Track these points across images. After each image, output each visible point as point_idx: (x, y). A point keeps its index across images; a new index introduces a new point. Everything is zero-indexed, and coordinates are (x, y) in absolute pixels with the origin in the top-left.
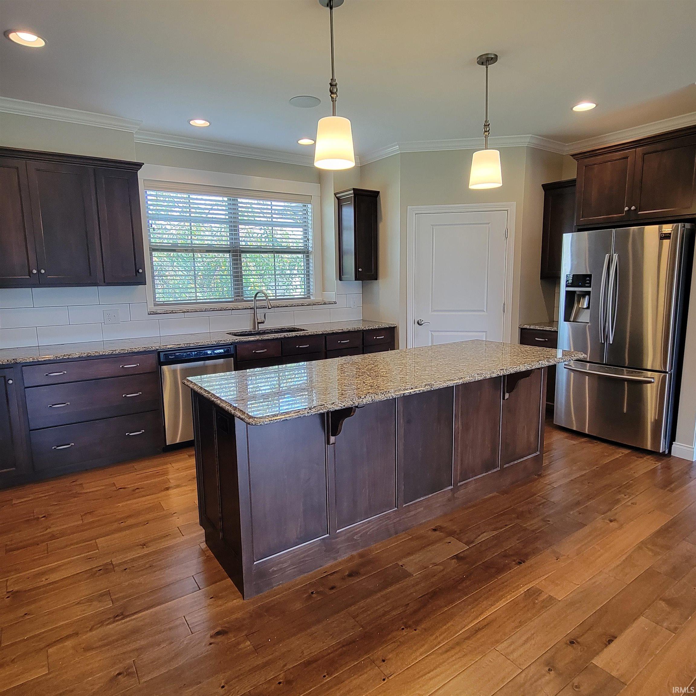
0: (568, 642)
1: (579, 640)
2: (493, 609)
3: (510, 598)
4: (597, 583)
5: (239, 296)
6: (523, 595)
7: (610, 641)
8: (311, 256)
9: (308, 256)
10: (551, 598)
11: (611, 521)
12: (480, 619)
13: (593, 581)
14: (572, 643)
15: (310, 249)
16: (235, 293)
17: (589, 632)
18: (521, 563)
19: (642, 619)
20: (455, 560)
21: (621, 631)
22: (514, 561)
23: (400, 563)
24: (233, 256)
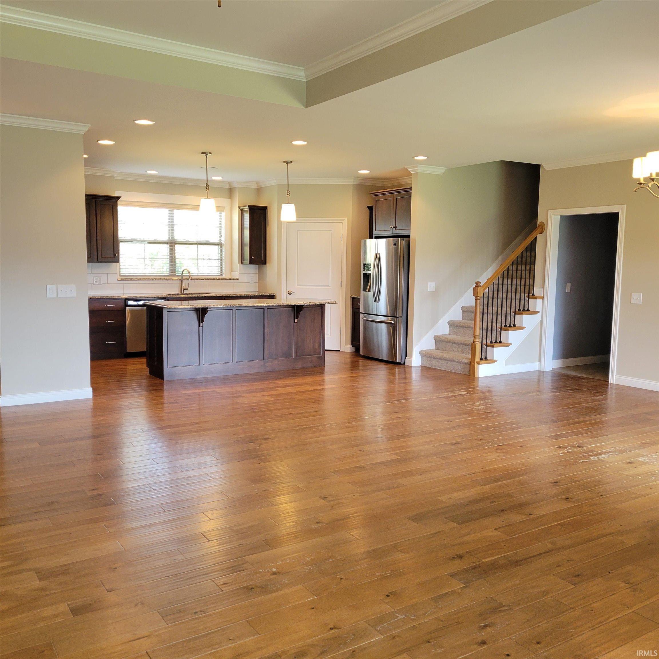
5: (173, 272)
8: (224, 247)
9: (221, 247)
15: (223, 243)
16: (171, 270)
24: (170, 246)
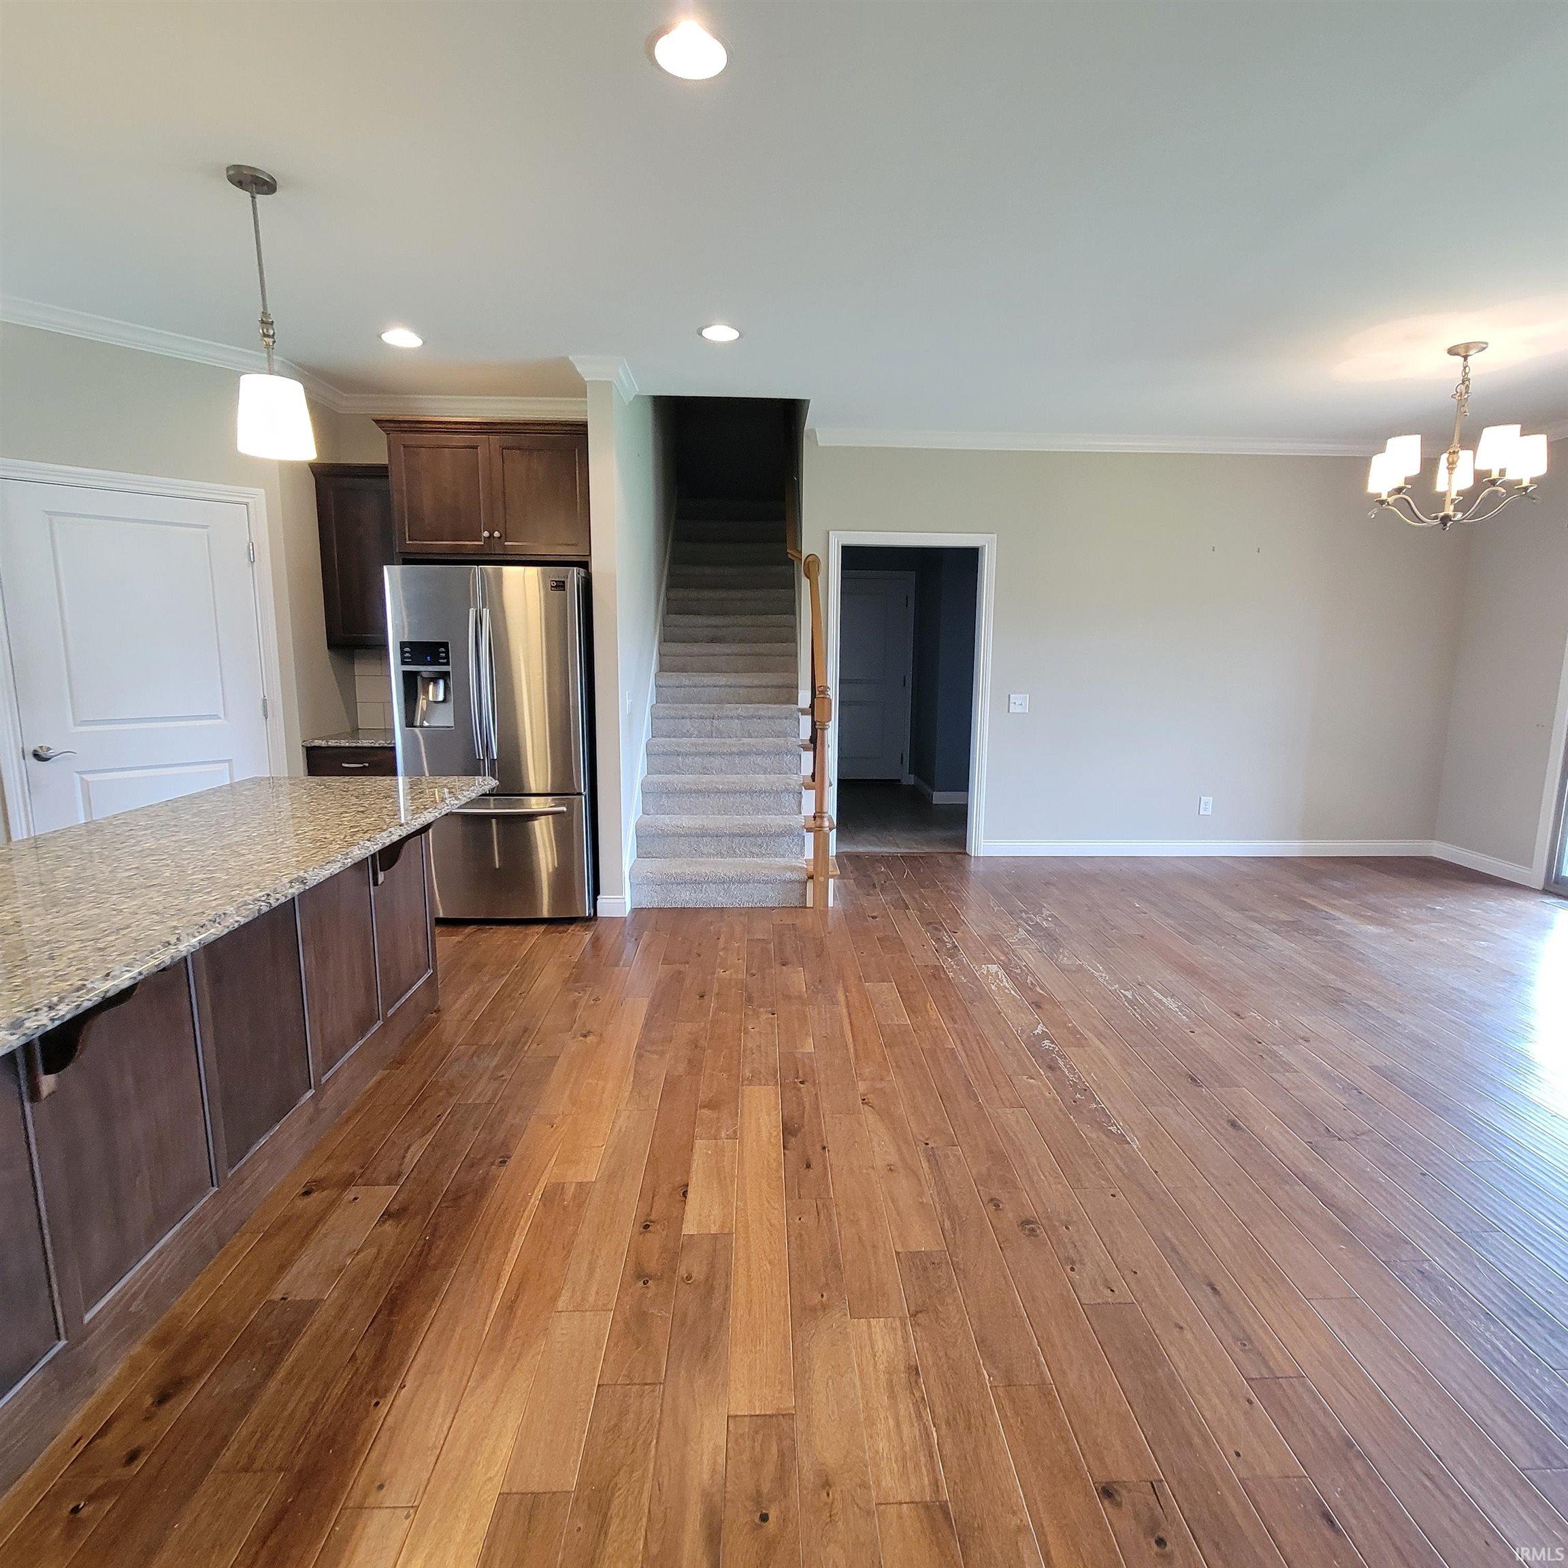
0: (642, 1229)
1: (652, 1218)
2: (513, 1257)
3: (525, 1224)
4: (623, 1130)
6: (541, 1208)
7: (685, 1194)
10: (580, 1184)
11: (585, 1036)
12: (503, 1286)
13: (617, 1129)
14: (646, 1227)
17: (656, 1198)
18: (505, 1162)
19: (699, 1143)
20: (389, 1223)
21: (688, 1172)
22: (493, 1164)
23: (277, 1296)
